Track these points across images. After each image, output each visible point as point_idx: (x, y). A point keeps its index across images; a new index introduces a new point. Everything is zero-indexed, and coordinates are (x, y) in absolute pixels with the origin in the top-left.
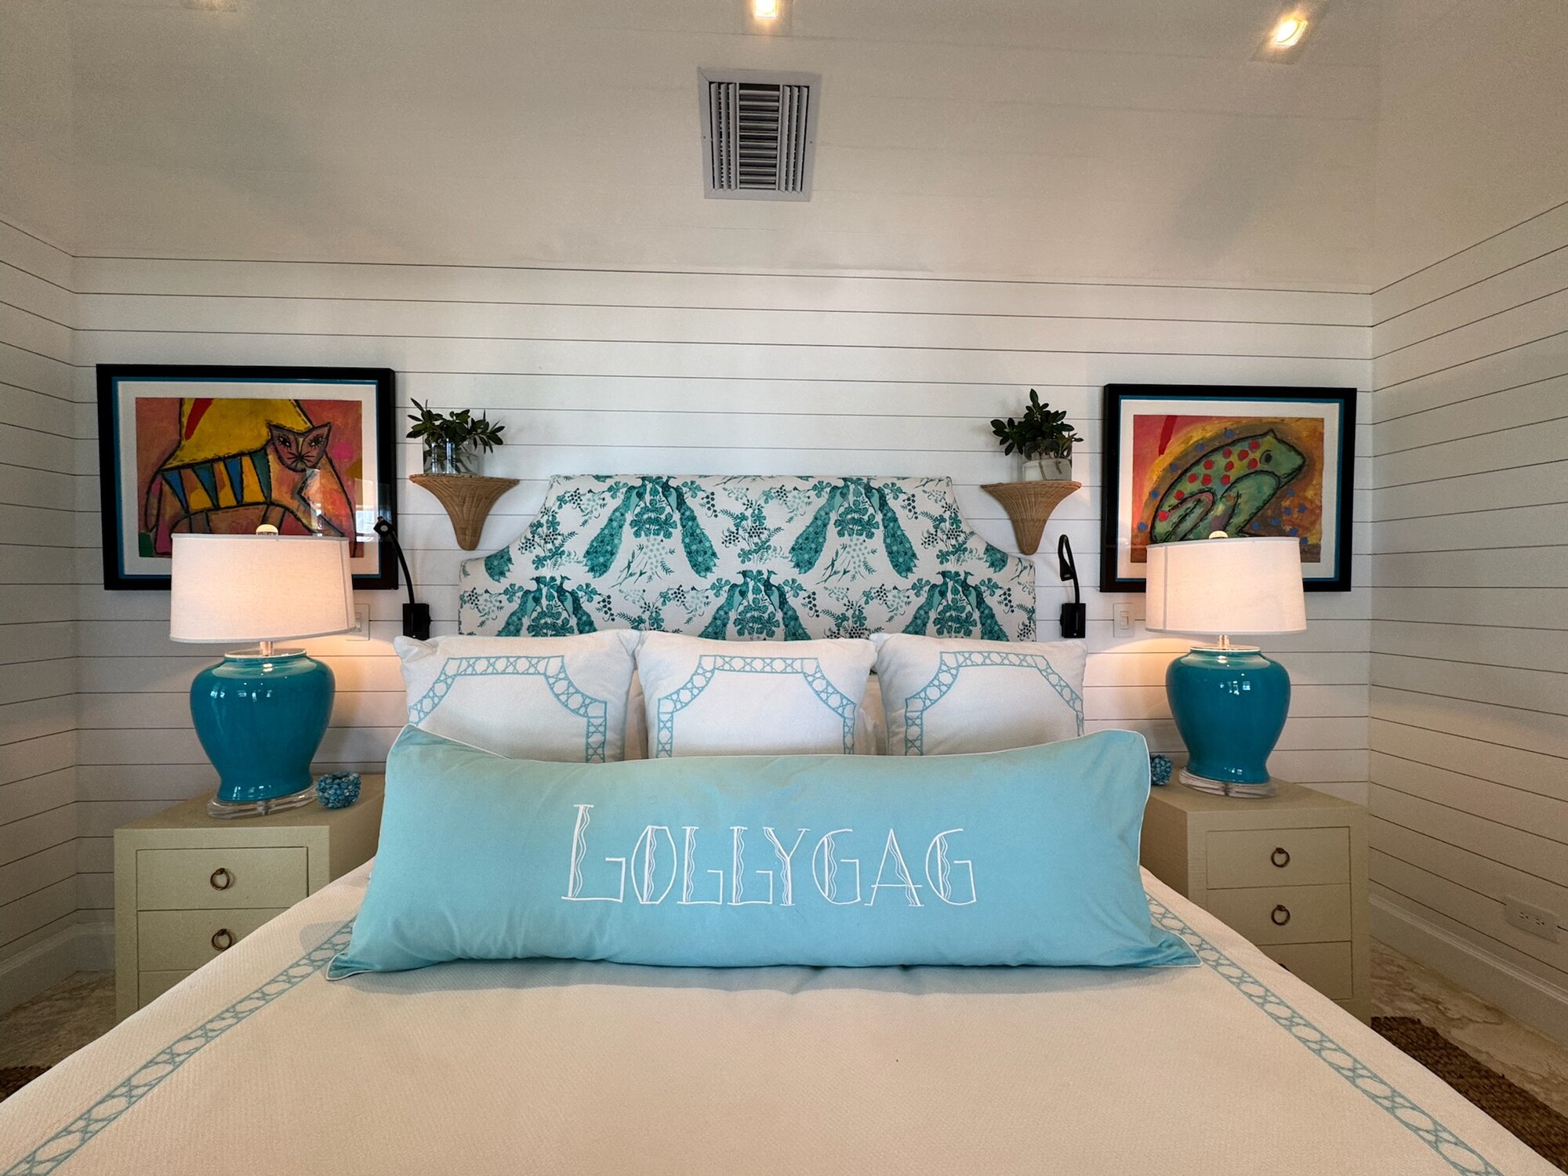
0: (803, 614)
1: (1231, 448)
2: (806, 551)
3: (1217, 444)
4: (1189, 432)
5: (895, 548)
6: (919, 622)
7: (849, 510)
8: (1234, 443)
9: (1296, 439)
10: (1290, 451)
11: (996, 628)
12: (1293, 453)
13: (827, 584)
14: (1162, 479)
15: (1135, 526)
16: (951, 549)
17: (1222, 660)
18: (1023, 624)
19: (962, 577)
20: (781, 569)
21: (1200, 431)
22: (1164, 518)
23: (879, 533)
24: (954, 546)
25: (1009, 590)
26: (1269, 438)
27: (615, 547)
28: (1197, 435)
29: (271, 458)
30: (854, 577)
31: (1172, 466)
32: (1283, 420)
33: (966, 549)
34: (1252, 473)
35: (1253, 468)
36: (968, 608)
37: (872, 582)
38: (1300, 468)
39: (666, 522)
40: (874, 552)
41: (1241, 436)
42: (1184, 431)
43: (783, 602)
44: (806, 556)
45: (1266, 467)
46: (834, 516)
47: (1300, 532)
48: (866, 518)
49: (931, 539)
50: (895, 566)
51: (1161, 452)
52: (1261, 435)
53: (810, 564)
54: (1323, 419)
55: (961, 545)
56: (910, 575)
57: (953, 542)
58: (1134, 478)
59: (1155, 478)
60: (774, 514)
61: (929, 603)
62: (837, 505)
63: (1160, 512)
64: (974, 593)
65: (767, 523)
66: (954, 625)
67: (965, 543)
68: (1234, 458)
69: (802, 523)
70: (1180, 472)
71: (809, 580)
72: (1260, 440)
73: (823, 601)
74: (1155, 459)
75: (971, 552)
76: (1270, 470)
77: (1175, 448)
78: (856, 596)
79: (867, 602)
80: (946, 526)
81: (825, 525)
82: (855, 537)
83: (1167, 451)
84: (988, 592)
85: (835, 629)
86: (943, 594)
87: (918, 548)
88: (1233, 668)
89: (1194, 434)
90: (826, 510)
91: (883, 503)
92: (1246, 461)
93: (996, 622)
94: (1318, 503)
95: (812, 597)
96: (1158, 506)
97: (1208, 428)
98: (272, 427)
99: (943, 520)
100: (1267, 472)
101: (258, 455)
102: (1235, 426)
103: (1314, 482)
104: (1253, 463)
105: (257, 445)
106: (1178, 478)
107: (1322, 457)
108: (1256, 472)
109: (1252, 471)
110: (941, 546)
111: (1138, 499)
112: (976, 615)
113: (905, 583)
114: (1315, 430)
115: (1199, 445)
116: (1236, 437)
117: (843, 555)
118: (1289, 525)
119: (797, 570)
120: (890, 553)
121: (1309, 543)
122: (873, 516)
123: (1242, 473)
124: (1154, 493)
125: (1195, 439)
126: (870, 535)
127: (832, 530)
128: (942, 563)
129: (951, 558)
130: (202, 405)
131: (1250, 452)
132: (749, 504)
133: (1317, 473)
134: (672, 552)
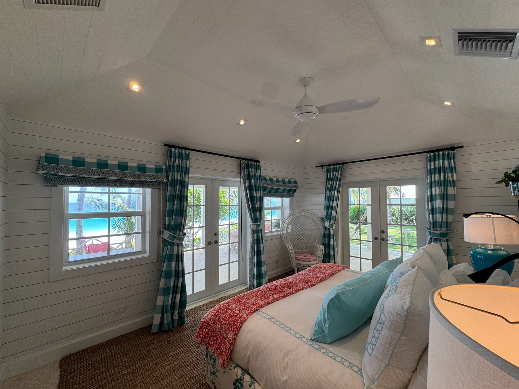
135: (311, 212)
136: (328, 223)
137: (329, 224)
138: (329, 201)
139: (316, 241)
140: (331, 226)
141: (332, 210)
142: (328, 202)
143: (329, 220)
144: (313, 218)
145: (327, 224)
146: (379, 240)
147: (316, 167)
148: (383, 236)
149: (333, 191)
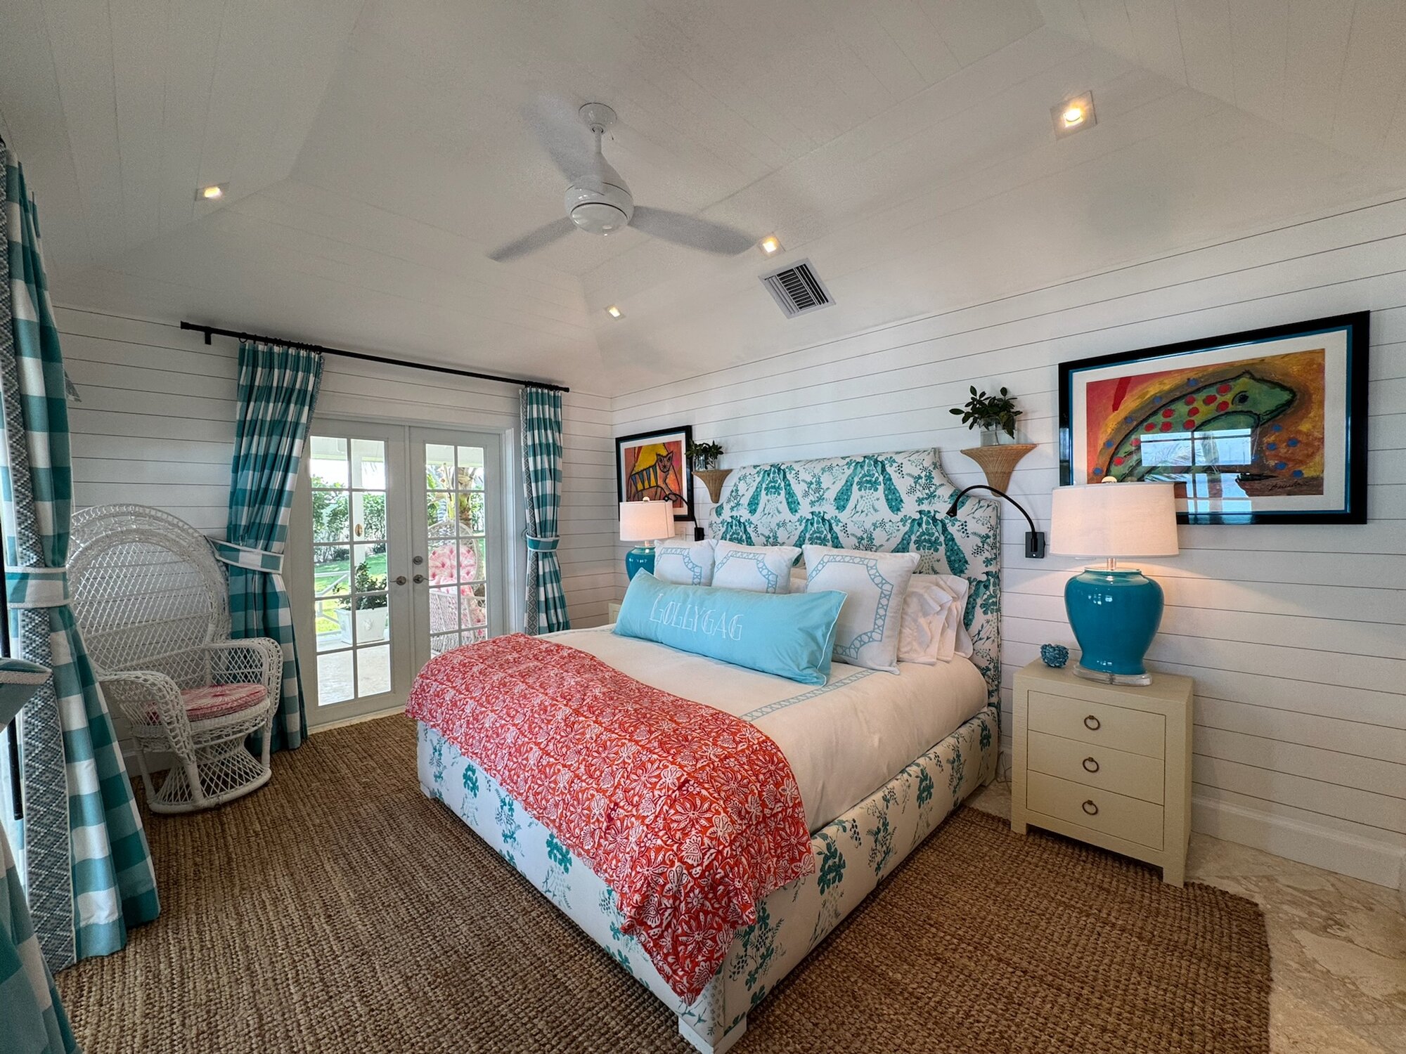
0: (841, 535)
1: (1195, 396)
2: (842, 500)
3: (1178, 394)
4: (1146, 388)
5: (890, 497)
6: (905, 542)
7: (865, 476)
8: (1198, 390)
9: (1283, 375)
10: (1274, 388)
11: (956, 548)
12: (1278, 390)
13: (853, 519)
14: (1117, 430)
15: (1091, 471)
16: (925, 496)
17: (1110, 578)
18: (977, 545)
19: (932, 514)
20: (829, 510)
21: (1157, 386)
22: (1120, 462)
23: (881, 488)
24: (927, 494)
25: (966, 522)
26: (1244, 380)
27: (759, 501)
28: (1153, 389)
29: (658, 467)
30: (867, 515)
31: (1127, 419)
32: (1262, 360)
33: (935, 496)
34: (1222, 415)
35: (1222, 410)
36: (937, 534)
37: (877, 517)
38: (1289, 403)
39: (778, 488)
40: (878, 499)
41: (1207, 383)
42: (1139, 388)
43: (831, 529)
44: (842, 503)
45: (1240, 408)
46: (856, 480)
47: (1290, 466)
48: (874, 479)
49: (912, 491)
50: (890, 508)
51: (1115, 408)
52: (1232, 379)
53: (844, 507)
54: (1323, 350)
55: (932, 493)
56: (899, 513)
57: (927, 491)
58: (1088, 433)
59: (1109, 431)
60: (826, 480)
61: (911, 531)
62: (858, 473)
63: (1115, 458)
64: (940, 524)
65: (823, 486)
66: (927, 545)
67: (935, 492)
68: (1198, 404)
69: (840, 485)
70: (1135, 423)
71: (844, 516)
72: (1231, 384)
73: (850, 529)
74: (1110, 414)
75: (939, 497)
76: (1246, 410)
77: (1130, 403)
78: (868, 526)
79: (874, 530)
80: (923, 481)
81: (852, 485)
82: (867, 491)
83: (1122, 407)
84: (950, 524)
85: (857, 545)
86: (920, 525)
87: (904, 496)
88: (1116, 584)
89: (1151, 389)
90: (852, 476)
91: (884, 469)
92: (1213, 406)
93: (956, 544)
94: (1317, 434)
95: (845, 526)
96: (1114, 453)
97: (1166, 381)
98: (658, 455)
99: (920, 477)
100: (1242, 411)
101: (654, 467)
102: (1200, 375)
103: (1312, 415)
104: (1225, 404)
105: (653, 463)
106: (1134, 428)
107: (1322, 389)
108: (1228, 414)
109: (1222, 412)
110: (919, 494)
111: (1092, 449)
112: (942, 539)
113: (897, 518)
114: (1311, 362)
115: (1155, 398)
116: (1201, 385)
117: (861, 502)
118: (1274, 460)
119: (837, 511)
120: (887, 500)
121: (1305, 476)
122: (877, 478)
123: (1210, 416)
124: (1108, 444)
125: (1152, 393)
126: (876, 490)
127: (855, 487)
128: (919, 505)
129: (925, 502)
130: (640, 448)
131: (1218, 396)
132: (814, 476)
133: (1315, 406)
134: (781, 503)
135: (165, 516)
136: (258, 554)
137: (263, 555)
138: (267, 472)
139: (205, 631)
140: (271, 561)
141: (278, 504)
142: (257, 474)
143: (261, 543)
144: (181, 541)
145: (251, 558)
146: (410, 583)
147: (185, 326)
148: (419, 570)
149: (284, 439)
